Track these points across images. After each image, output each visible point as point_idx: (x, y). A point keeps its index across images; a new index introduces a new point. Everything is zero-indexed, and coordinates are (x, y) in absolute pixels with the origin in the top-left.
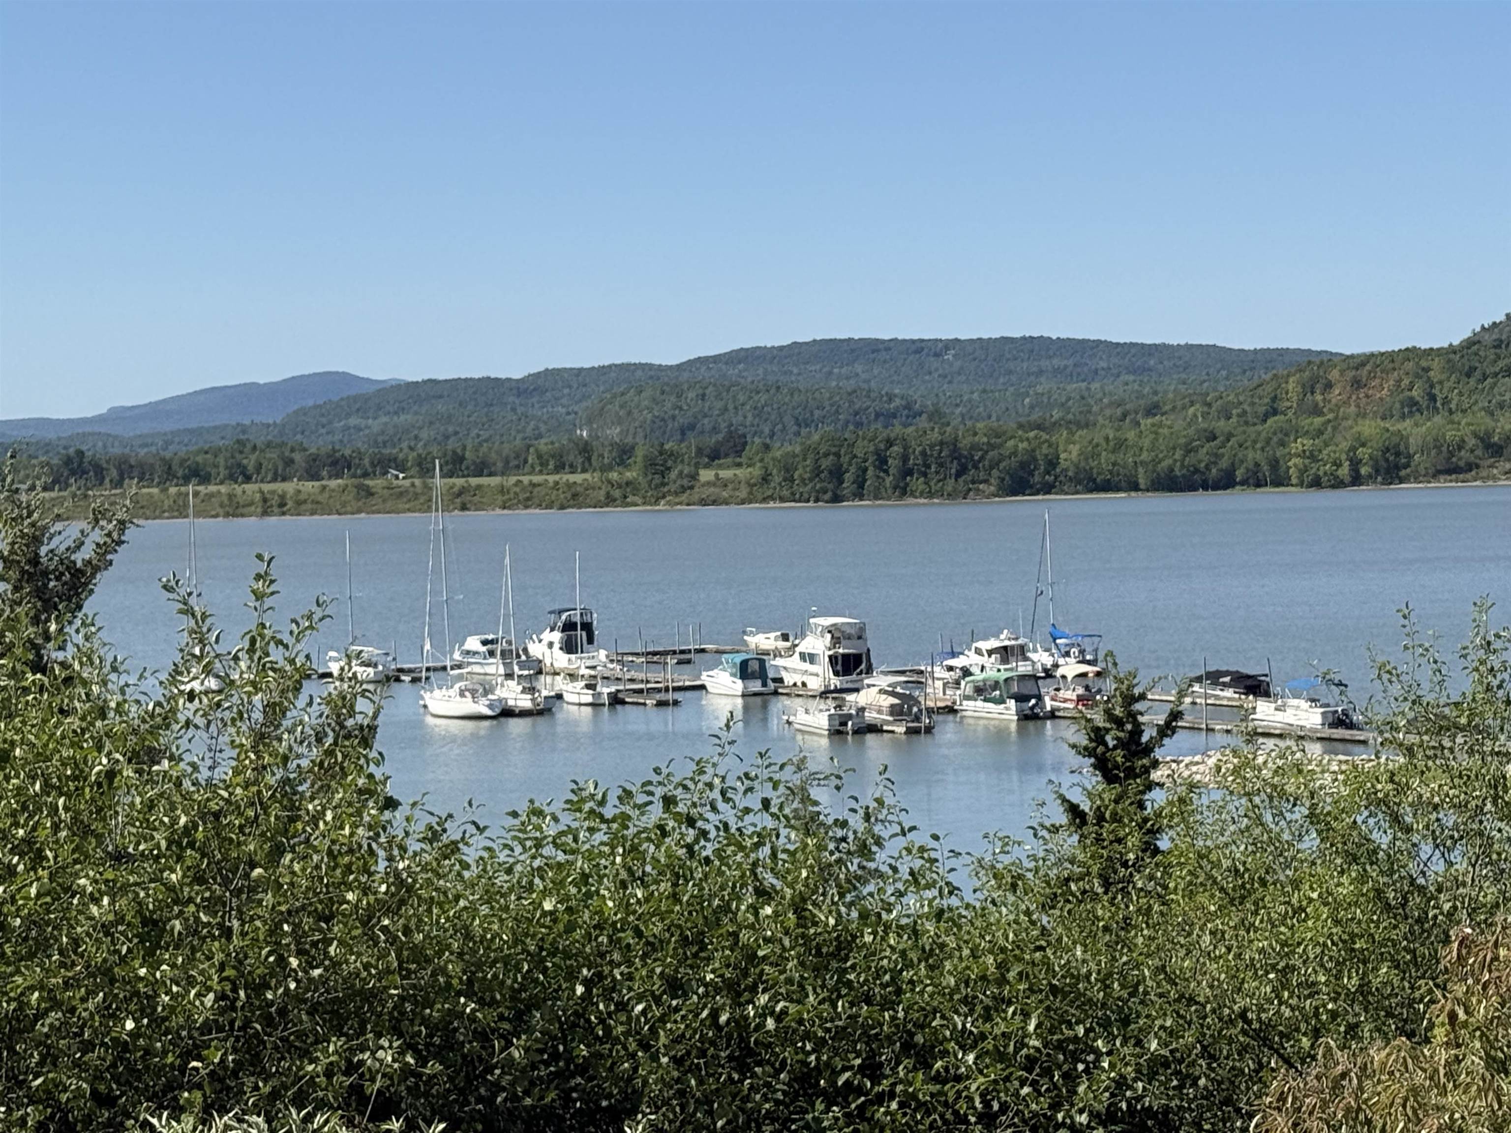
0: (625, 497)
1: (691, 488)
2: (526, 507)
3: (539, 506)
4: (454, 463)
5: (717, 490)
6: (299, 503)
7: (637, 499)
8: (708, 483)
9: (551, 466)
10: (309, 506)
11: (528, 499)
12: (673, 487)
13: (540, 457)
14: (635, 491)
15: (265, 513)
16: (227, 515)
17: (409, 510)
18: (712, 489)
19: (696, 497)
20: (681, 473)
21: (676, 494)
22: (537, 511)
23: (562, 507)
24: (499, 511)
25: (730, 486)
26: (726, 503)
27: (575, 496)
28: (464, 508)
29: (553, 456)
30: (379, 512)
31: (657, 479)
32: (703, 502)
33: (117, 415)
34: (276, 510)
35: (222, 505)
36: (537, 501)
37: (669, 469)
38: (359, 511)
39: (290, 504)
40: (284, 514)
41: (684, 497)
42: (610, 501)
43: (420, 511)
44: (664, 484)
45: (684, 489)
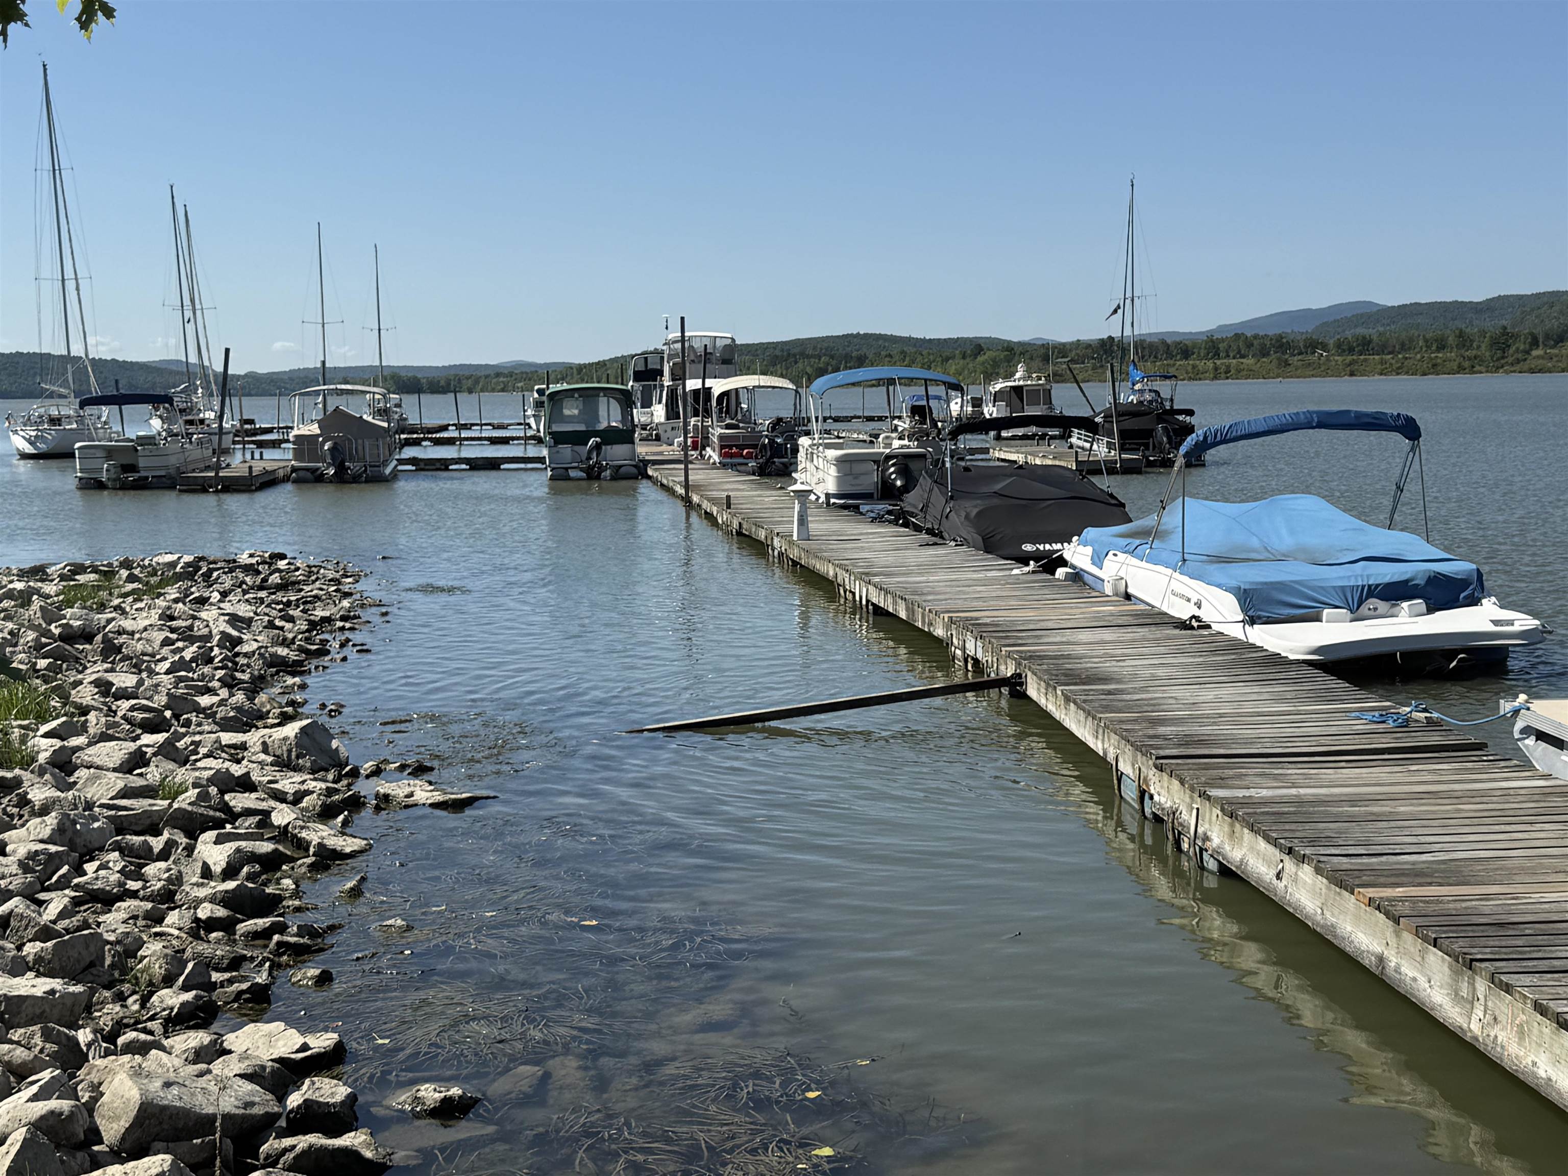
0: (1473, 367)
1: (1525, 360)
2: (1398, 374)
3: (1407, 373)
4: (1363, 345)
5: (1545, 362)
6: (1239, 371)
7: (1483, 369)
8: (1538, 357)
9: (1434, 348)
10: (1245, 373)
11: (1398, 368)
12: (1510, 360)
13: (1426, 341)
14: (1482, 361)
15: (1215, 378)
16: (1190, 379)
17: (1313, 376)
18: (1541, 361)
19: (1526, 367)
20: (1518, 349)
21: (1512, 364)
22: (1405, 377)
23: (1424, 374)
24: (1377, 377)
25: (1555, 359)
26: (1550, 371)
27: (1434, 366)
28: (1352, 374)
29: (1436, 340)
30: (1292, 377)
31: (1499, 354)
32: (1532, 371)
33: (1221, 328)
34: (1223, 376)
35: (1187, 373)
36: (1405, 369)
37: (1509, 346)
38: (1278, 377)
39: (1233, 371)
40: (1227, 378)
41: (1517, 368)
42: (1461, 369)
43: (1320, 376)
44: (1503, 358)
45: (1518, 361)
